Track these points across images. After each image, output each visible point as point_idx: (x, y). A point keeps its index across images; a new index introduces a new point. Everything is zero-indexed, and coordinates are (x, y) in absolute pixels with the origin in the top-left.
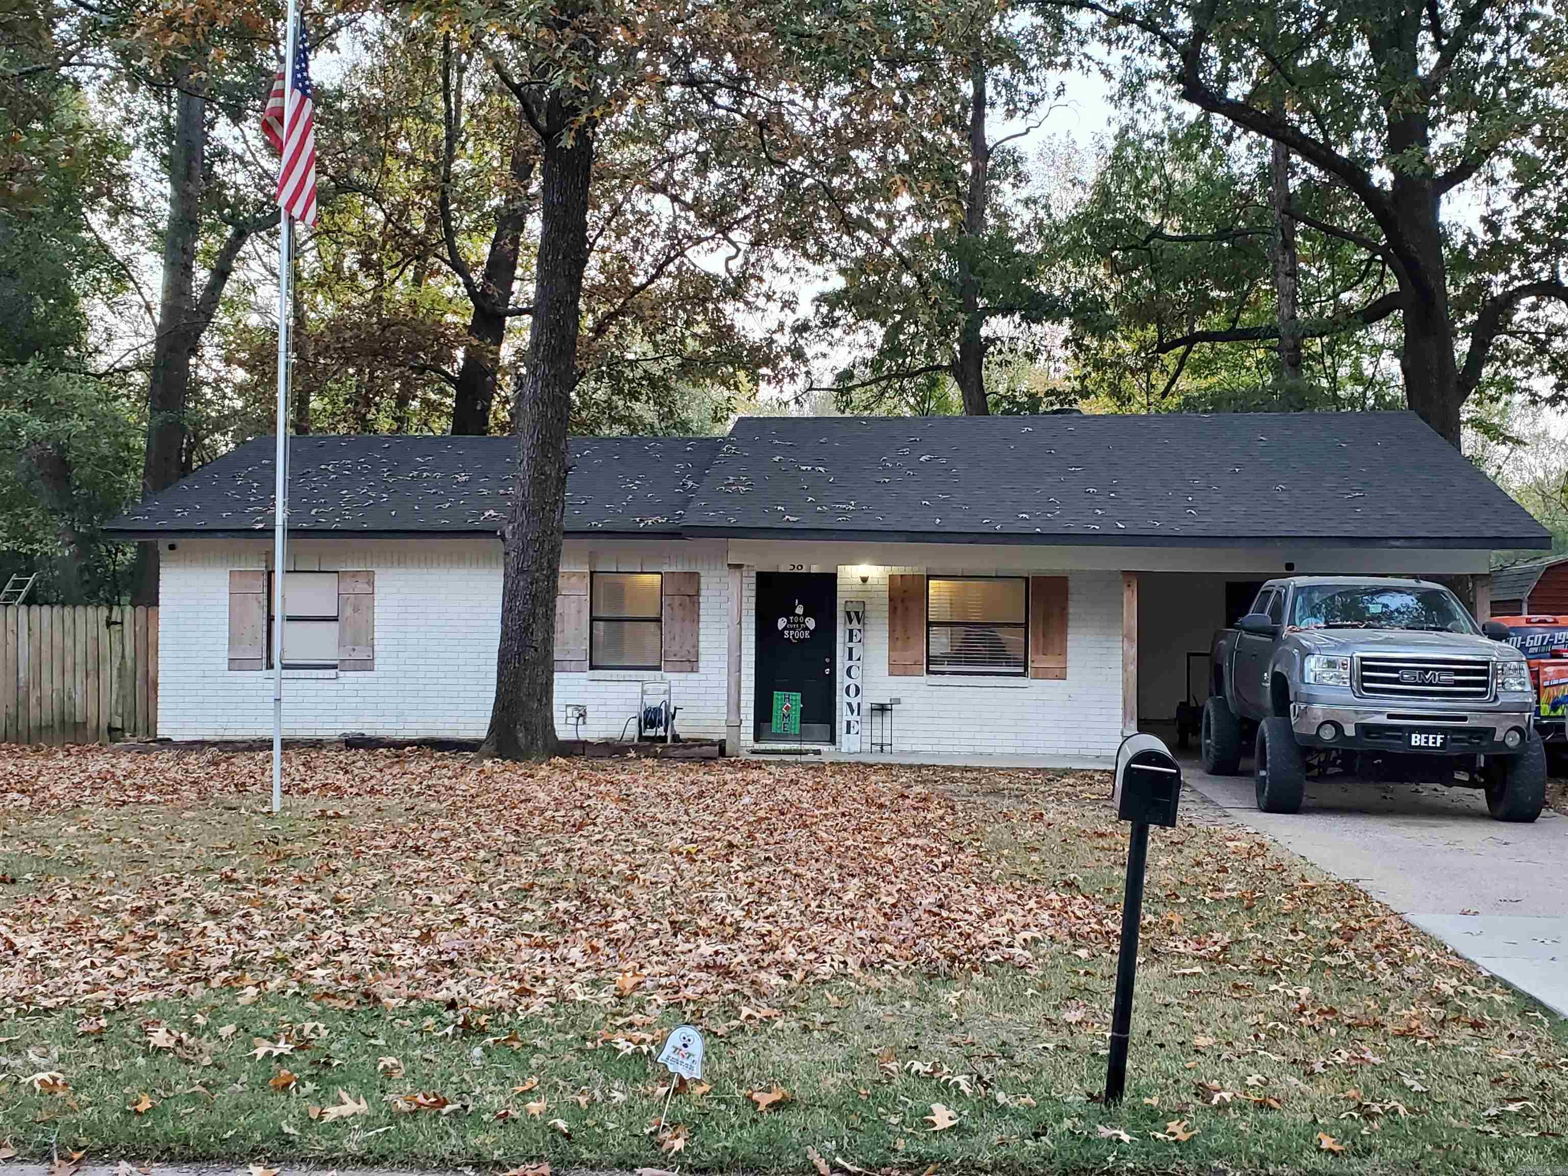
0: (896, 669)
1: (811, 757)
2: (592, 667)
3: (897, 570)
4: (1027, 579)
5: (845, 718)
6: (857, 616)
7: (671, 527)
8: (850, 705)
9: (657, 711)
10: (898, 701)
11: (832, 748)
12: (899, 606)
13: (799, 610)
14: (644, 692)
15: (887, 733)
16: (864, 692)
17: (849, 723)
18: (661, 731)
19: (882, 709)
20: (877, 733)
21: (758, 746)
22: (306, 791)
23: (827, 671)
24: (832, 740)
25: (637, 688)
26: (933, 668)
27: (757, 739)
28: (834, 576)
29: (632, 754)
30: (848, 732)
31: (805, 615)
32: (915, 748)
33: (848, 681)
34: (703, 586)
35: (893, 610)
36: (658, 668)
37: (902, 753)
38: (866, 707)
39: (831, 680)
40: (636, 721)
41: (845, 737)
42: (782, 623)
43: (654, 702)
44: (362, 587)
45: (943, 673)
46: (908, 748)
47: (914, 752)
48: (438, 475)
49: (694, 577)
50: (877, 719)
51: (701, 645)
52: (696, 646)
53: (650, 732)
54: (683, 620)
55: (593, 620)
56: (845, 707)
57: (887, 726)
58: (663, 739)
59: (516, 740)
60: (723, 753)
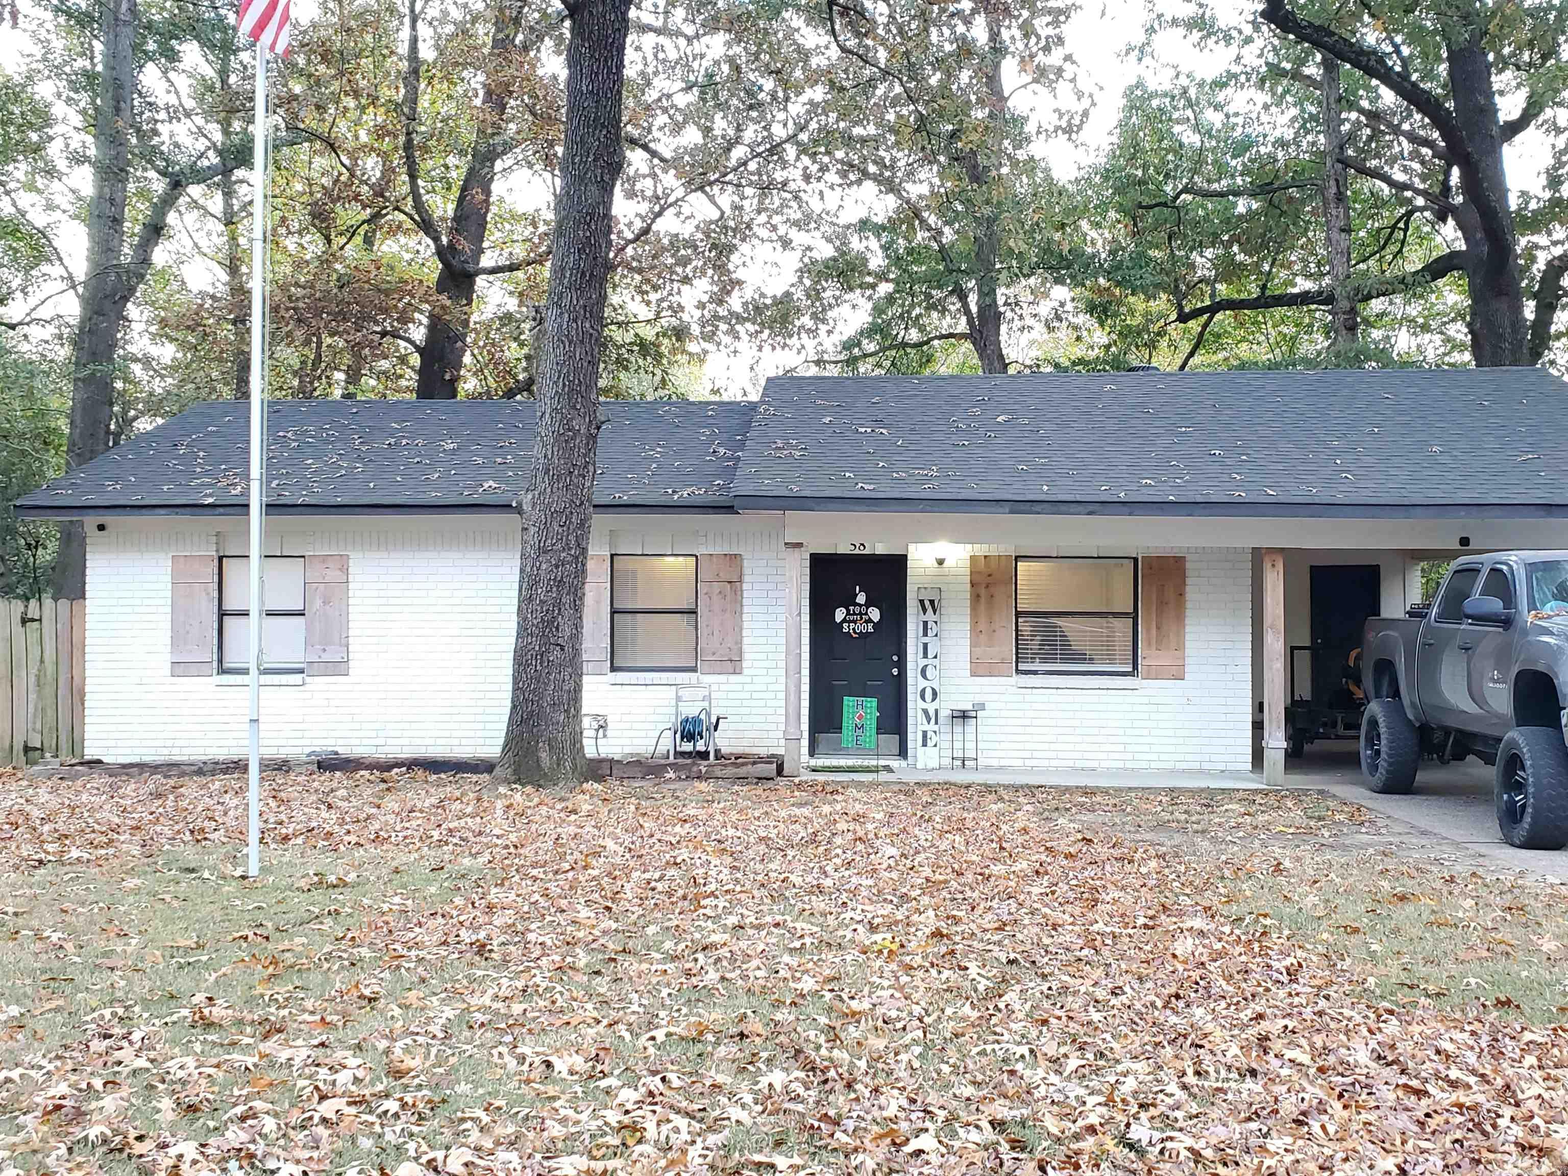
0: (979, 669)
1: (884, 776)
2: (613, 669)
3: (980, 550)
4: (1136, 560)
5: (921, 728)
6: (930, 605)
7: (710, 499)
8: (925, 712)
9: (696, 721)
10: (982, 707)
11: (904, 763)
12: (983, 592)
13: (861, 598)
14: (678, 699)
15: (970, 745)
16: (941, 696)
17: (925, 734)
18: (700, 746)
19: (964, 716)
20: (958, 745)
21: (813, 762)
23: (895, 672)
24: (903, 752)
25: (671, 692)
26: (1022, 667)
27: (812, 754)
28: (904, 557)
29: (671, 775)
30: (925, 744)
31: (868, 604)
32: (1003, 763)
33: (922, 683)
34: (747, 571)
35: (976, 598)
36: (694, 670)
37: (988, 768)
38: (944, 713)
39: (900, 682)
40: (669, 734)
41: (921, 750)
42: (840, 614)
43: (691, 710)
44: (333, 574)
45: (1035, 673)
46: (995, 763)
47: (1001, 768)
48: (420, 442)
49: (734, 559)
50: (958, 729)
51: (746, 641)
52: (739, 642)
53: (688, 747)
54: (724, 611)
55: (614, 612)
56: (920, 713)
57: (970, 736)
58: (704, 755)
59: (538, 760)
60: (780, 771)
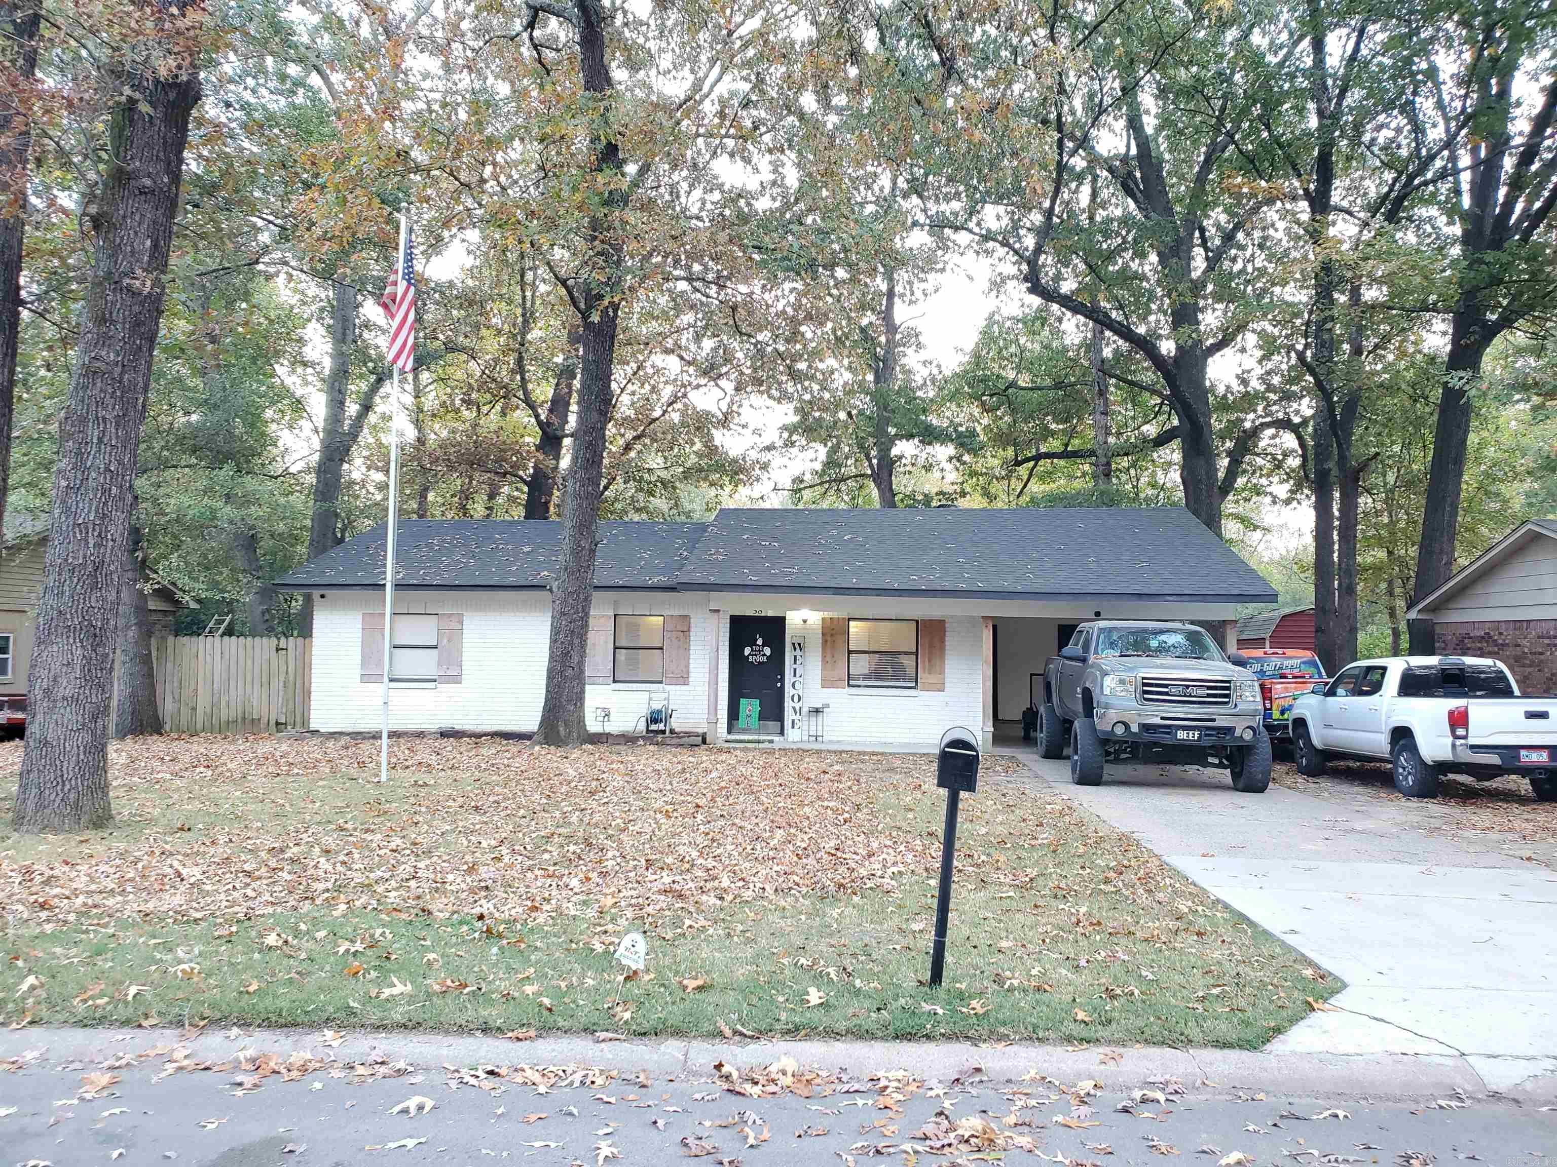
0: (826, 683)
1: (766, 745)
2: (615, 681)
3: (827, 615)
4: (917, 622)
5: (791, 718)
6: (799, 646)
7: (669, 584)
8: (794, 708)
9: (660, 712)
10: (828, 706)
11: (782, 738)
12: (829, 638)
13: (760, 642)
14: (650, 699)
15: (820, 728)
16: (803, 699)
17: (793, 721)
18: (661, 726)
19: (817, 711)
20: (813, 728)
21: (730, 737)
22: (407, 767)
23: (779, 685)
24: (782, 733)
25: (646, 695)
26: (851, 682)
27: (729, 732)
28: (784, 619)
29: (641, 742)
30: (793, 727)
31: (764, 645)
32: (840, 739)
33: (793, 692)
34: (692, 625)
35: (825, 642)
36: (661, 682)
37: (831, 742)
38: (805, 710)
39: (781, 692)
40: (644, 719)
41: (790, 730)
42: (747, 651)
43: (657, 706)
44: (455, 625)
45: (859, 686)
46: (835, 739)
47: (838, 742)
48: (510, 547)
49: (686, 618)
50: (813, 719)
51: (691, 666)
52: (688, 666)
53: (654, 727)
54: (679, 647)
55: (615, 648)
56: (791, 710)
57: (820, 723)
58: (663, 732)
59: (558, 732)
60: (704, 741)
